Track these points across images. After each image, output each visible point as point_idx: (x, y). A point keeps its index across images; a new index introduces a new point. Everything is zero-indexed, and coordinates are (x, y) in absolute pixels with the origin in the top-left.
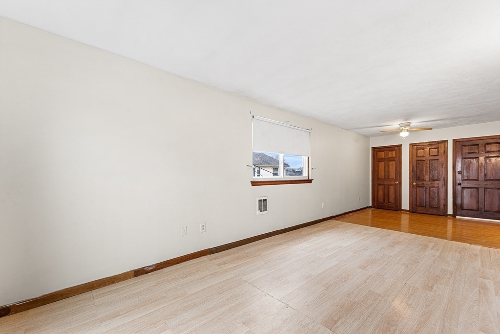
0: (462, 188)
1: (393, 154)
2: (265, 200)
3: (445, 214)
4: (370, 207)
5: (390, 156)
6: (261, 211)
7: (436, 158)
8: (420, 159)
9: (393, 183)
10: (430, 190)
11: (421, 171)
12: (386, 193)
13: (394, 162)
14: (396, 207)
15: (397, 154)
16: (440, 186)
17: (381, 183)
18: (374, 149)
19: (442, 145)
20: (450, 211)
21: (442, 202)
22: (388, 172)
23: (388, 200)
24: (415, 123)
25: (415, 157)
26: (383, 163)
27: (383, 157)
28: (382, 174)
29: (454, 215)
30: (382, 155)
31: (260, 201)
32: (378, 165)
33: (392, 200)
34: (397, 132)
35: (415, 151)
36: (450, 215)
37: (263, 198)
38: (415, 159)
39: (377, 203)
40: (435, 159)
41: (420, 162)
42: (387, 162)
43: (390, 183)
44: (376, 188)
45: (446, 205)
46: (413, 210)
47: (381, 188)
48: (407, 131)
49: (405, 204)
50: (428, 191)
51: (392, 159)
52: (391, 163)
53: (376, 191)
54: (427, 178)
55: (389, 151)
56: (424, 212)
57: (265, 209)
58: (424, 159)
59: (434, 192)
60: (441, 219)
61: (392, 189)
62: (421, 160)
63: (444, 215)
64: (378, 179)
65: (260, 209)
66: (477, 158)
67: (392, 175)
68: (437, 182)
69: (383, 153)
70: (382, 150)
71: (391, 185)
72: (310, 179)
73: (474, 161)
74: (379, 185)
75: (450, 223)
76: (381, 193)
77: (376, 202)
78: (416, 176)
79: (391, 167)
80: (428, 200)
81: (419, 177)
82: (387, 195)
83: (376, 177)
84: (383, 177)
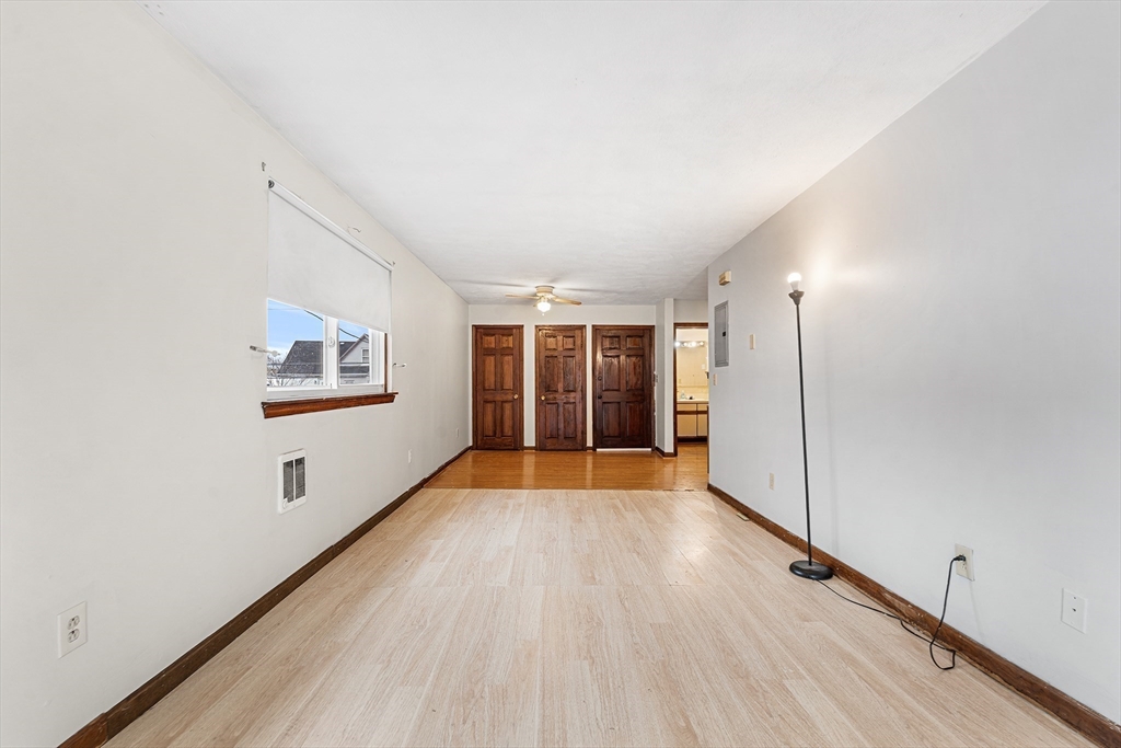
0: (604, 403)
1: (509, 342)
2: (300, 462)
3: (584, 448)
4: (470, 448)
5: (505, 345)
6: (290, 500)
7: (571, 353)
8: (549, 353)
9: (510, 398)
10: (564, 409)
11: (552, 375)
12: (499, 417)
13: (511, 357)
14: (516, 445)
15: (517, 343)
16: (577, 401)
17: (489, 397)
18: (476, 328)
19: (578, 333)
20: (590, 443)
21: (580, 426)
22: (502, 378)
23: (502, 431)
24: (561, 288)
25: (542, 349)
26: (492, 358)
27: (493, 346)
28: (490, 380)
29: (594, 449)
30: (491, 341)
31: (288, 465)
32: (484, 361)
33: (508, 431)
34: (531, 300)
35: (542, 339)
36: (589, 448)
37: (293, 457)
38: (544, 354)
39: (482, 439)
40: (569, 353)
41: (551, 360)
42: (498, 356)
43: (505, 398)
44: (480, 409)
45: (584, 433)
46: (540, 447)
47: (490, 407)
48: (549, 301)
49: (530, 439)
50: (561, 409)
51: (507, 351)
52: (506, 358)
53: (480, 415)
54: (560, 387)
55: (503, 335)
56: (557, 447)
57: (301, 492)
58: (555, 354)
59: (569, 412)
60: (578, 456)
61: (508, 407)
62: (552, 356)
63: (582, 450)
64: (484, 389)
65: (288, 495)
66: (618, 356)
67: (509, 383)
68: (572, 395)
69: (493, 338)
70: (492, 332)
71: (506, 402)
72: (389, 391)
73: (615, 361)
74: (486, 402)
75: (589, 459)
76: (489, 419)
77: (480, 438)
78: (545, 385)
79: (506, 367)
80: (561, 426)
81: (549, 386)
82: (499, 423)
83: (479, 387)
84: (493, 387)
